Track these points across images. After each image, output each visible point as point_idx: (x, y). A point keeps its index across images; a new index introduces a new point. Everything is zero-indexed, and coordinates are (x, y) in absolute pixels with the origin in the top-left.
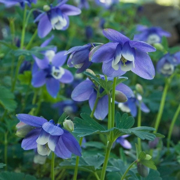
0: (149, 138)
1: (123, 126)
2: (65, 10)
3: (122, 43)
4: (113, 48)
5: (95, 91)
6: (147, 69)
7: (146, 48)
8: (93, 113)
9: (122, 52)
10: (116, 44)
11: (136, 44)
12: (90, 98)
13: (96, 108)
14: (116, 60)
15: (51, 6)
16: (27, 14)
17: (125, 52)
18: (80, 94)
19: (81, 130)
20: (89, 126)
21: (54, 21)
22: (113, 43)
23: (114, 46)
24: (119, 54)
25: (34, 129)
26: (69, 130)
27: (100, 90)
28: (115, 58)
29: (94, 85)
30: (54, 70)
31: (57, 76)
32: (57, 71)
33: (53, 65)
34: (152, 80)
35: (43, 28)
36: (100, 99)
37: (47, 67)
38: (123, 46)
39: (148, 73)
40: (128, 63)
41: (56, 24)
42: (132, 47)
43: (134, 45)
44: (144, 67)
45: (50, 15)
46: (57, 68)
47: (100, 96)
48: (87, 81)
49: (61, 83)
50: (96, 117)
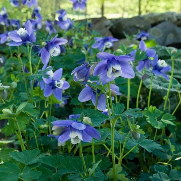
0: (139, 115)
1: (118, 111)
2: (56, 42)
3: (110, 59)
4: (104, 64)
5: (94, 93)
6: (129, 72)
7: (126, 59)
8: (96, 107)
9: (112, 65)
10: (106, 60)
11: (120, 58)
12: (92, 98)
13: (97, 104)
14: (109, 71)
15: (47, 42)
16: (30, 49)
17: (114, 65)
18: (84, 97)
19: (94, 121)
20: (98, 117)
21: (51, 51)
22: (104, 61)
23: (105, 62)
24: (110, 67)
25: (65, 128)
26: (88, 124)
27: (97, 91)
28: (108, 70)
29: (92, 89)
30: (56, 83)
31: (59, 86)
32: (59, 83)
33: (55, 80)
34: (134, 78)
35: (45, 57)
36: (99, 97)
37: (51, 81)
38: (111, 61)
39: (130, 75)
40: (117, 71)
41: (53, 53)
42: (117, 60)
43: (118, 59)
44: (128, 72)
45: (47, 48)
46: (58, 81)
47: (98, 95)
48: (87, 87)
49: (62, 90)
50: (99, 110)
